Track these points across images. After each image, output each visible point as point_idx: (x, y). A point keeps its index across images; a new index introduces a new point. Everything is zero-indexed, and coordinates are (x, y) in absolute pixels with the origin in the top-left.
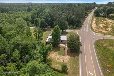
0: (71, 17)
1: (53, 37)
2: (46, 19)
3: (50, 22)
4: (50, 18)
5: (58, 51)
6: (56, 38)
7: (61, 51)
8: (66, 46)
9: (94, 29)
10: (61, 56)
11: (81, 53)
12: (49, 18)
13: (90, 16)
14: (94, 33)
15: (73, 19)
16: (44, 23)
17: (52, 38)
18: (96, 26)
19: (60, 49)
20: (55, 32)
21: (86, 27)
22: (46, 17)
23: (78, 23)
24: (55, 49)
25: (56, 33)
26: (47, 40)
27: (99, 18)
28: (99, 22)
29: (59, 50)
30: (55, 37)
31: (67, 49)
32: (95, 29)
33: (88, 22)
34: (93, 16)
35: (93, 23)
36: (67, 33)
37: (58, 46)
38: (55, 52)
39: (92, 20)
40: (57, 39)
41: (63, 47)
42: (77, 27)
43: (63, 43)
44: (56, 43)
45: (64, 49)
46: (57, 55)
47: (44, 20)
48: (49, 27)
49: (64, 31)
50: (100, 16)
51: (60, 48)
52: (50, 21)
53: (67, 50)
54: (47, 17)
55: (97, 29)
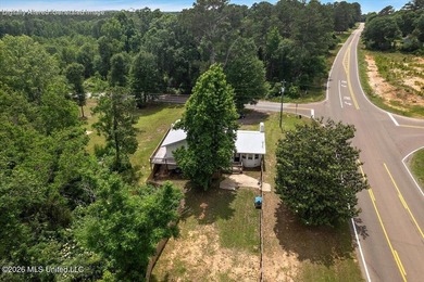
0: (275, 43)
1: (189, 134)
2: (159, 52)
3: (180, 69)
4: (180, 51)
5: (220, 221)
6: (207, 139)
7: (236, 218)
8: (267, 187)
9: (382, 100)
10: (242, 256)
11: (362, 230)
12: (175, 48)
13: (349, 49)
14: (389, 114)
15: (286, 51)
16: (151, 73)
17: (188, 139)
18: (389, 86)
19: (233, 205)
20: (202, 106)
21: (345, 92)
22: (160, 44)
23: (311, 72)
24: (203, 205)
25: (210, 110)
26: (162, 154)
27: (389, 56)
28: (395, 71)
29: (228, 214)
30: (201, 138)
31: (272, 203)
32: (388, 98)
33: (347, 72)
34: (358, 48)
35: (370, 74)
36: (262, 116)
37: (218, 188)
38: (203, 222)
39: (362, 63)
40: (215, 145)
41: (250, 193)
42: (303, 88)
43: (246, 170)
44: (210, 169)
45: (259, 206)
46: (216, 246)
47: (150, 56)
48: (177, 92)
49: (248, 106)
50: (392, 49)
51: (229, 196)
52: (180, 63)
53: (277, 214)
54: (165, 46)
55: (398, 96)
